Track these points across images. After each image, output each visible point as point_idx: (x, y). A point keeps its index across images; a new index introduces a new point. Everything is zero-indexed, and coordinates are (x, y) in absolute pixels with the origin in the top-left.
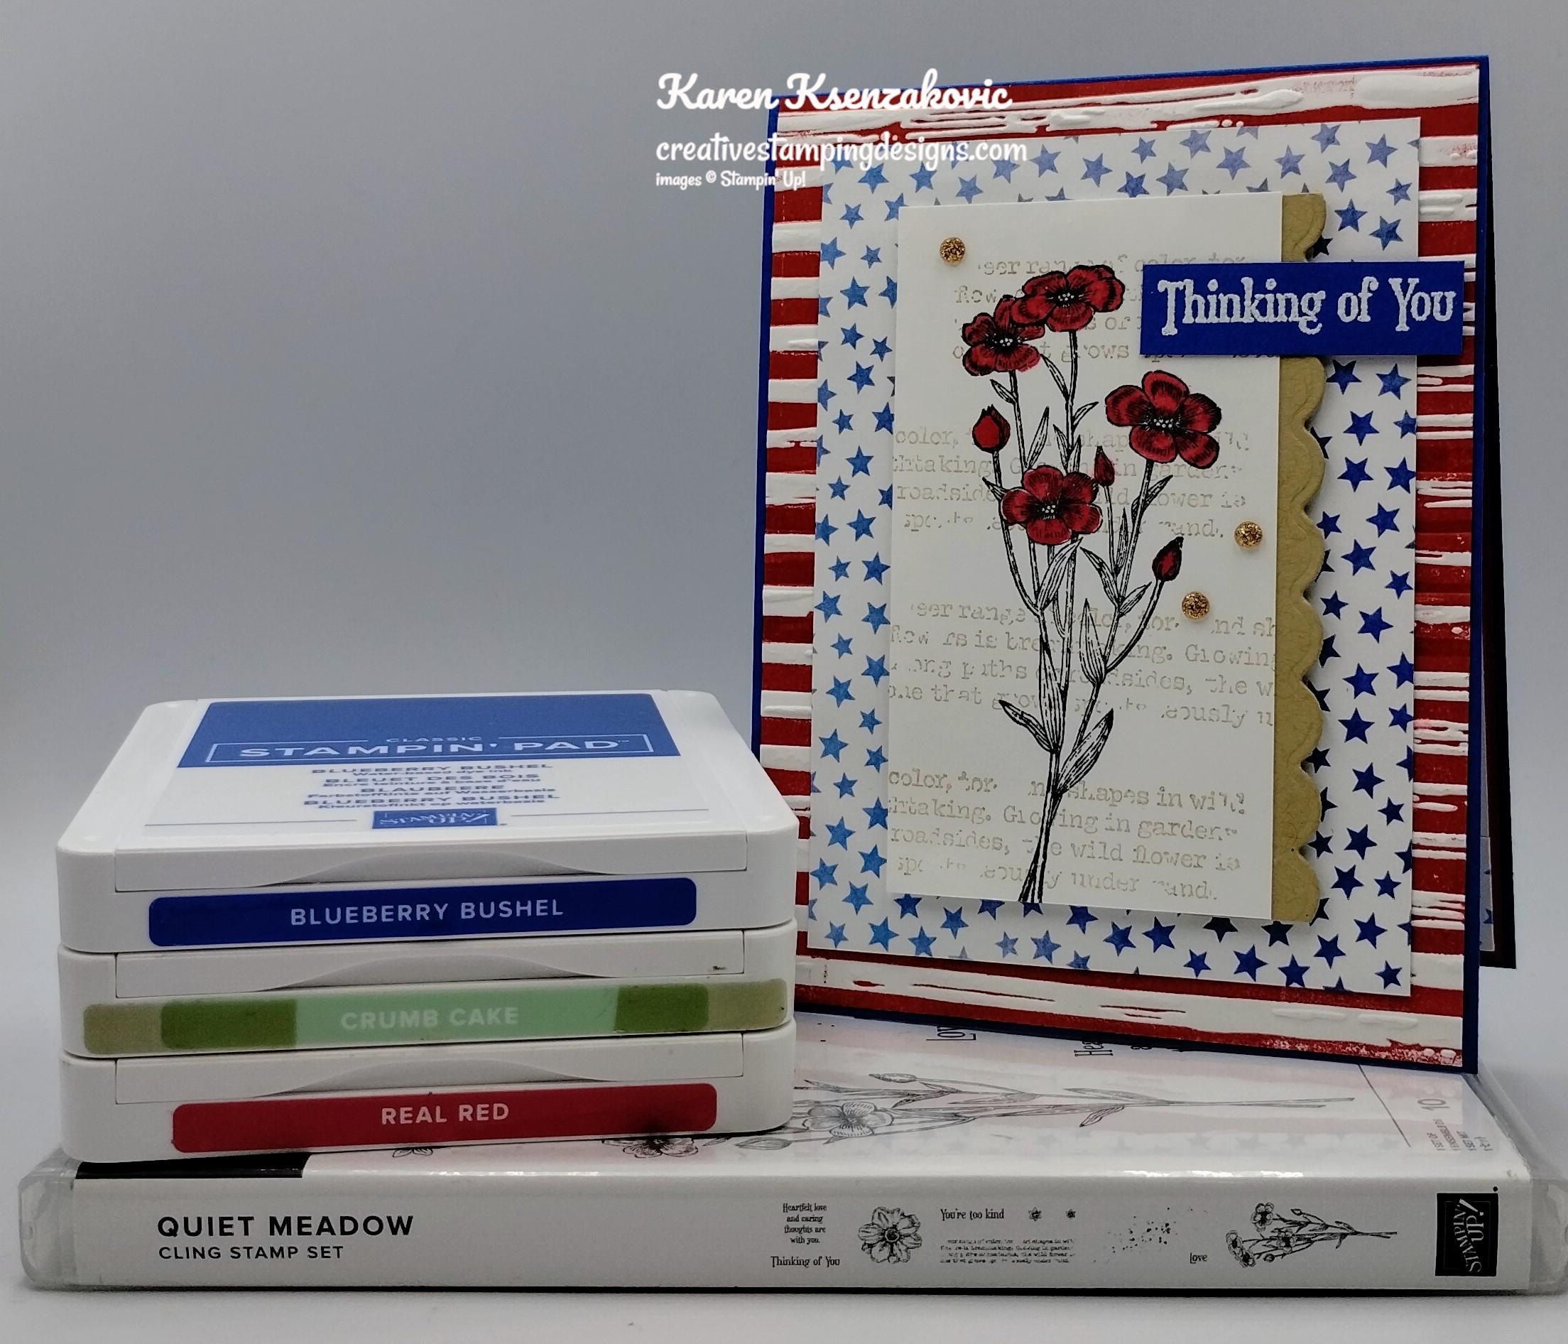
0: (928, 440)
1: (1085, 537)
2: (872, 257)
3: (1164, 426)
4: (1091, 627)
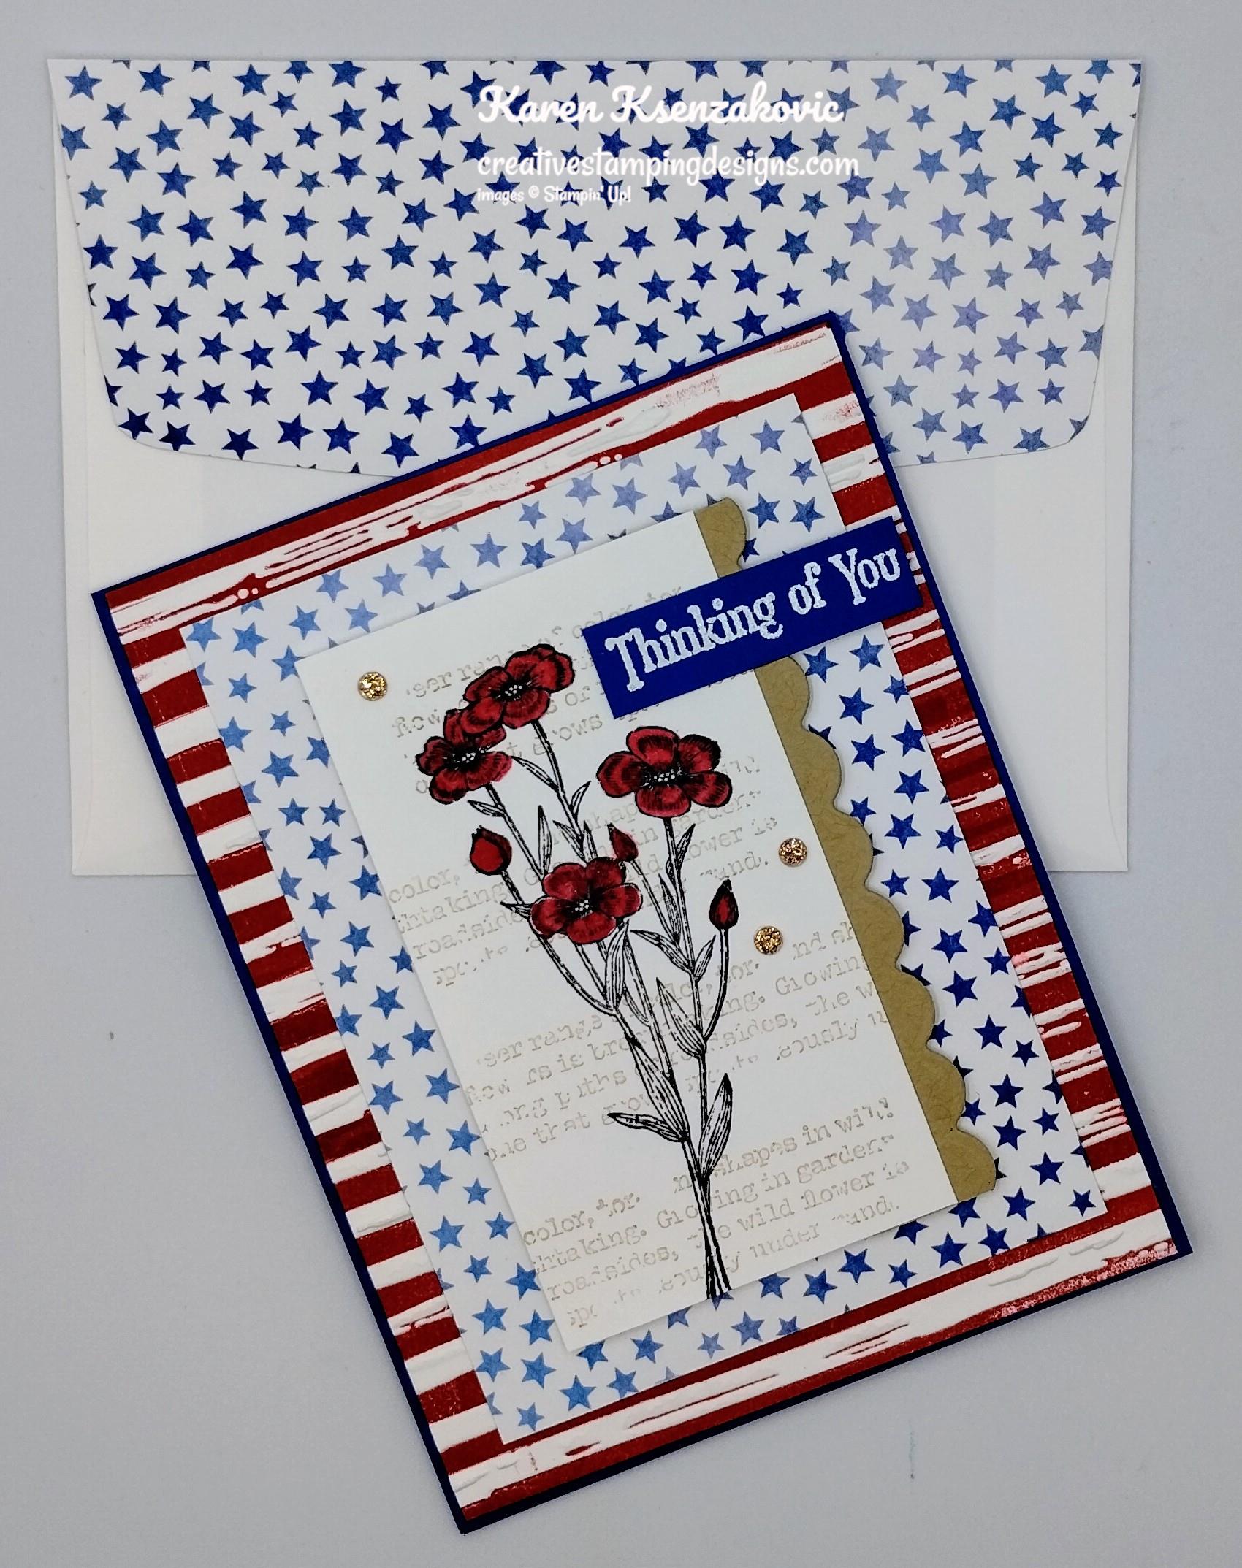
0: (425, 887)
1: (631, 919)
2: (282, 723)
3: (666, 779)
4: (673, 1004)
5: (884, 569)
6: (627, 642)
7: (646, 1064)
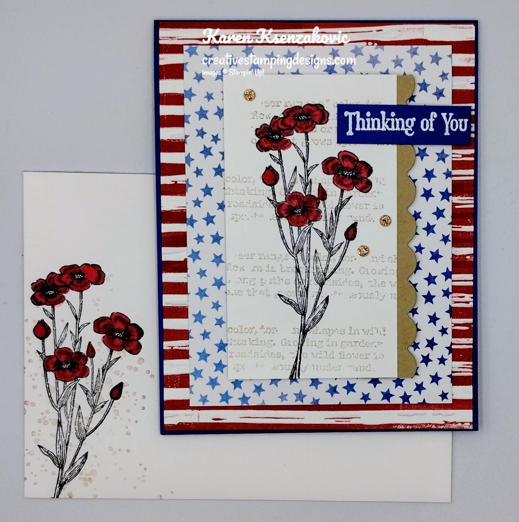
0: (241, 180)
1: (314, 222)
2: (209, 97)
3: (348, 175)
4: (318, 261)
5: (461, 126)
6: (353, 115)
7: (300, 280)
